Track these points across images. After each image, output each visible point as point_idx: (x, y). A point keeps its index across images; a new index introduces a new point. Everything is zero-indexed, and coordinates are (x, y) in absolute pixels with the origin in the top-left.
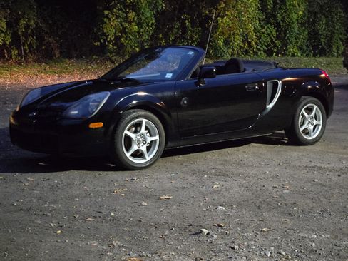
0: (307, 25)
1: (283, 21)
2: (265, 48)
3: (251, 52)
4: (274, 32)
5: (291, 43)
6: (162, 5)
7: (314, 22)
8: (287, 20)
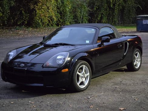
0: (72, 13)
1: (63, 11)
2: (56, 23)
3: (50, 25)
4: (59, 16)
5: (67, 20)
6: (13, 4)
7: (75, 11)
8: (65, 11)
